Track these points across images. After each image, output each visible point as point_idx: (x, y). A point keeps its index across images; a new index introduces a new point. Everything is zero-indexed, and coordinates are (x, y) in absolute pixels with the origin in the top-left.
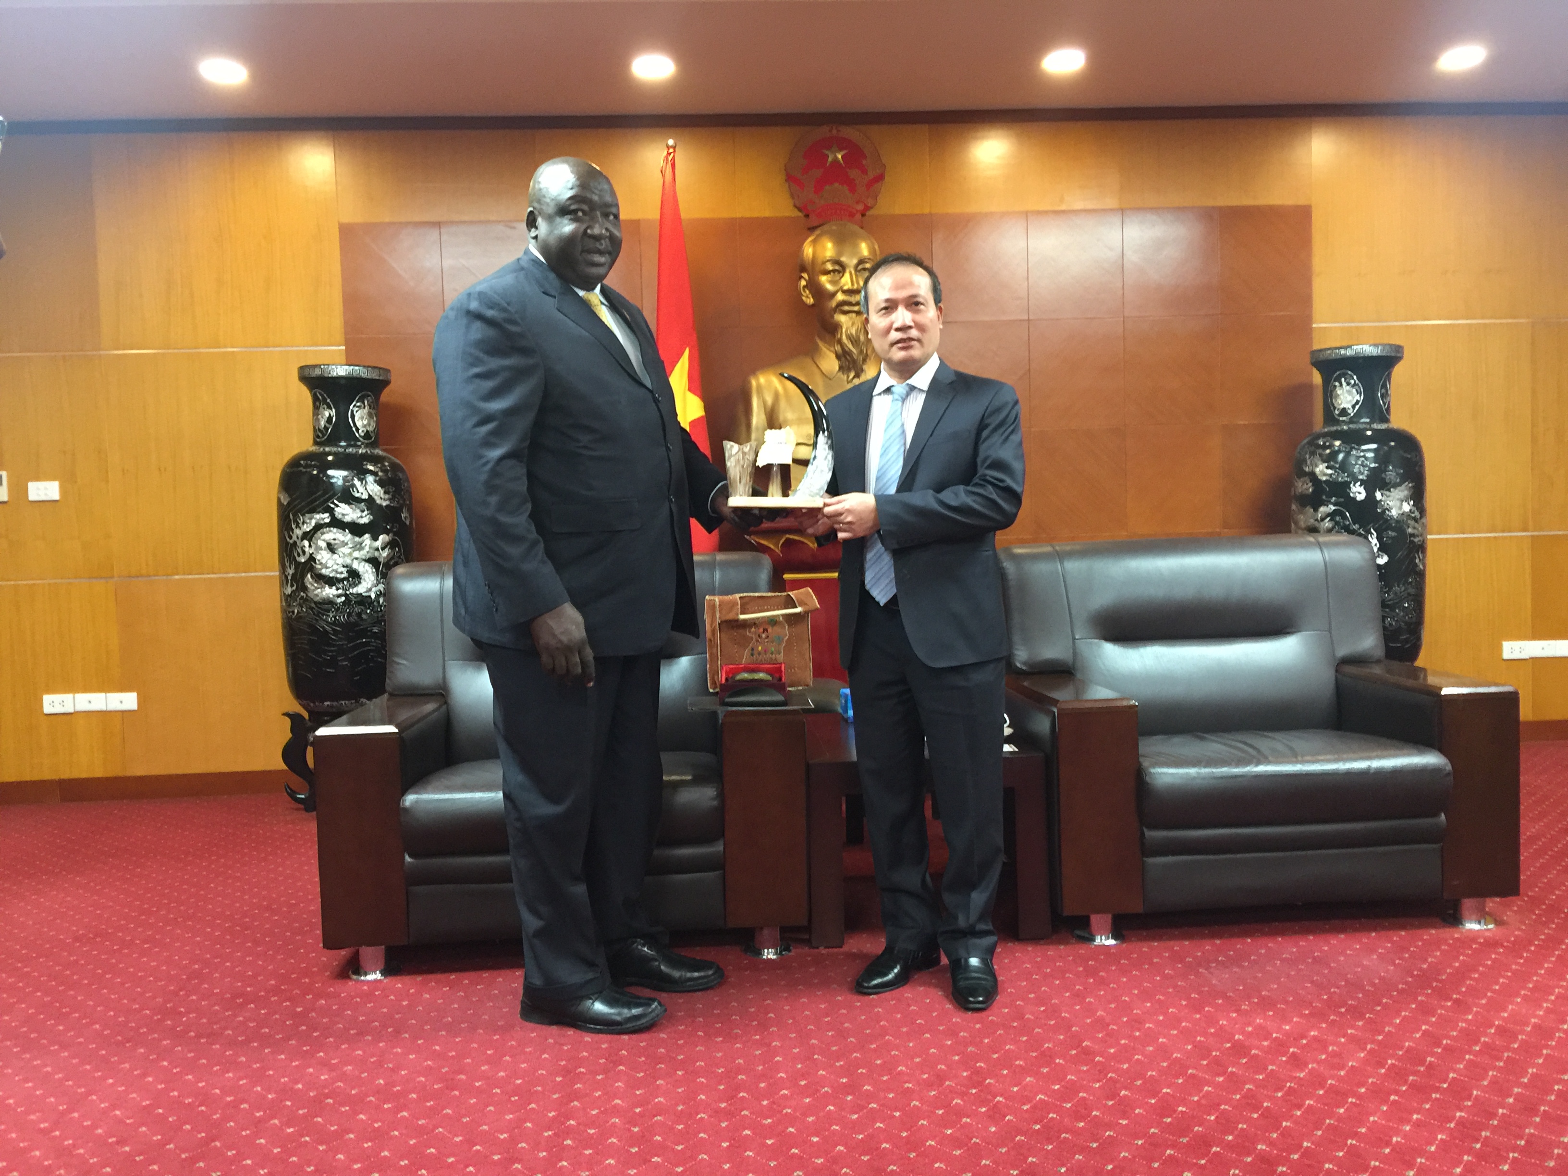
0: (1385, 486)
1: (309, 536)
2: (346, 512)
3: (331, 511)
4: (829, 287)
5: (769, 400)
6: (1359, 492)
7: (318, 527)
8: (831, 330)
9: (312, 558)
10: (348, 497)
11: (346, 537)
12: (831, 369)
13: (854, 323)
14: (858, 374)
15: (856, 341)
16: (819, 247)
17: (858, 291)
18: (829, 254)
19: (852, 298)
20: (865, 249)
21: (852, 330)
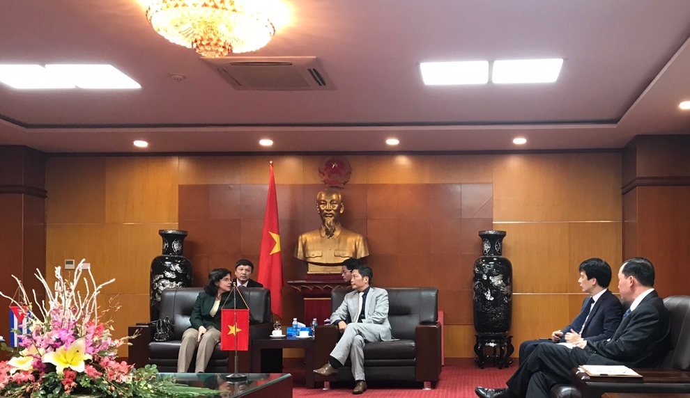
0: (493, 276)
1: (157, 282)
2: (168, 274)
3: (164, 275)
4: (323, 209)
5: (304, 242)
6: (485, 277)
7: (160, 279)
8: (324, 221)
9: (158, 288)
10: (169, 270)
11: (168, 282)
12: (324, 234)
13: (329, 220)
14: (331, 236)
15: (330, 226)
16: (321, 195)
17: (330, 210)
18: (323, 199)
19: (328, 213)
20: (334, 197)
21: (329, 222)
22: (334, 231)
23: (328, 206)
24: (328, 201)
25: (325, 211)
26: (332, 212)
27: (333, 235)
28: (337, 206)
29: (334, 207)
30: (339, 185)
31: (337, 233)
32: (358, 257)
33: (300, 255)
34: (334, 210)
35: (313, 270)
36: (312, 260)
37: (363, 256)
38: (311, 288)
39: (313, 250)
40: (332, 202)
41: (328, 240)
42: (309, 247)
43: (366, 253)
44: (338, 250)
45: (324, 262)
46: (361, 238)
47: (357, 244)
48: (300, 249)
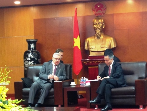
2: (28, 59)
4: (95, 27)
5: (87, 42)
8: (96, 32)
11: (28, 62)
12: (96, 38)
13: (98, 32)
14: (99, 39)
15: (98, 34)
16: (94, 20)
17: (98, 27)
18: (95, 22)
19: (97, 28)
20: (100, 21)
21: (98, 33)
22: (100, 36)
23: (98, 25)
24: (97, 23)
25: (96, 28)
26: (99, 28)
27: (100, 38)
28: (101, 25)
29: (100, 25)
30: (101, 15)
31: (102, 37)
32: (111, 48)
33: (86, 48)
34: (100, 27)
35: (92, 54)
36: (91, 50)
37: (113, 47)
38: (91, 62)
39: (92, 45)
40: (99, 23)
41: (98, 40)
42: (90, 44)
43: (115, 46)
44: (102, 45)
45: (96, 50)
46: (113, 39)
47: (111, 42)
48: (86, 45)
